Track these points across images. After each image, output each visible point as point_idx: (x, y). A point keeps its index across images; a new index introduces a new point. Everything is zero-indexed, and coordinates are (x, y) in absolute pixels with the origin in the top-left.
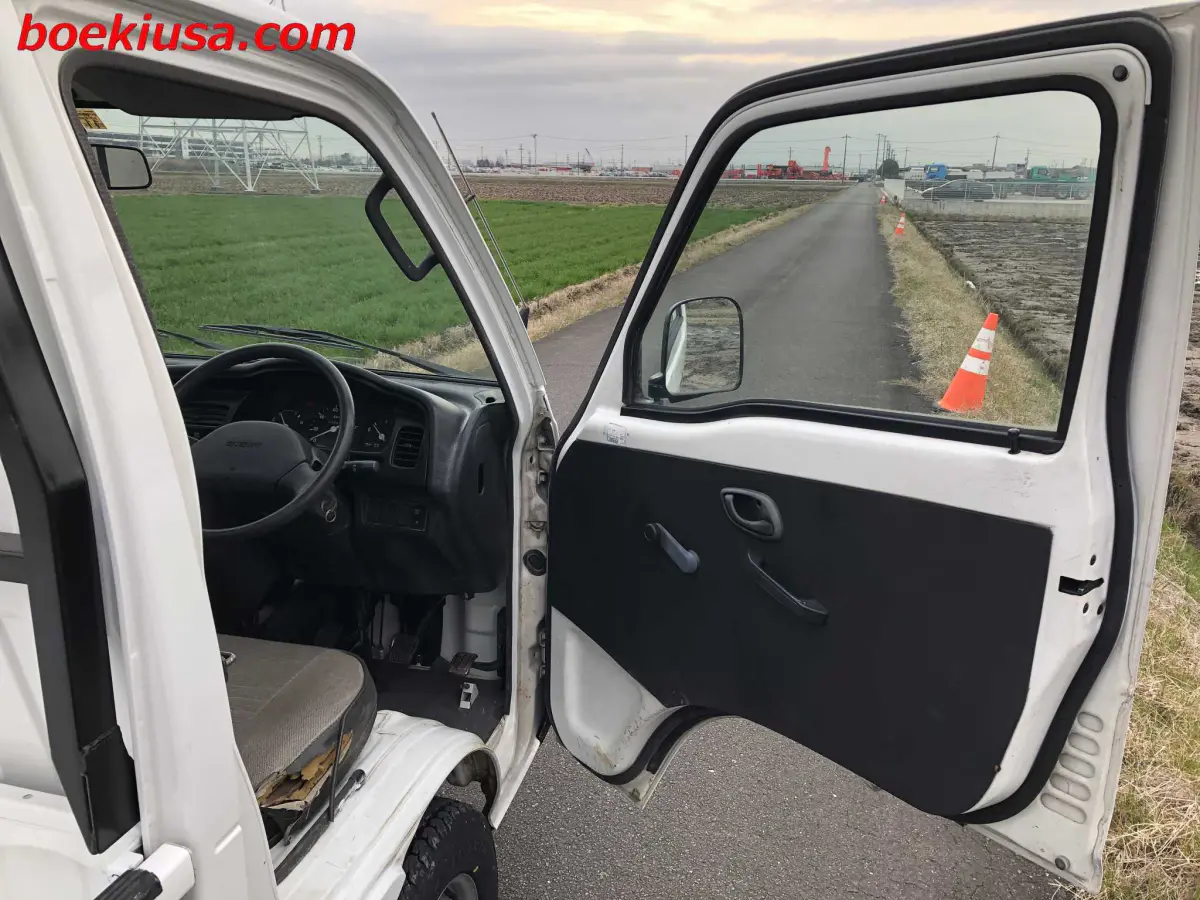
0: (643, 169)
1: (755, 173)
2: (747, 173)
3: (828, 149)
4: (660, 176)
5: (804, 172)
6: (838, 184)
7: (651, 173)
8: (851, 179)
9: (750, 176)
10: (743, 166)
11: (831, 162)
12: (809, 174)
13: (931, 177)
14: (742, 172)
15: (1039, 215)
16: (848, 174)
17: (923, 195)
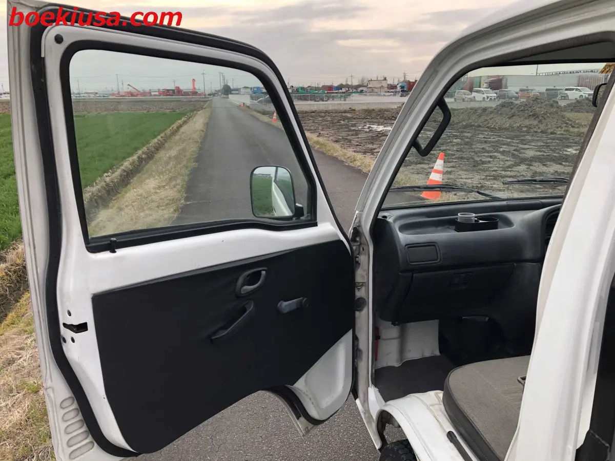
0: (91, 93)
1: (157, 93)
2: (153, 93)
3: (194, 80)
4: (104, 97)
5: (184, 92)
6: (203, 98)
7: (98, 95)
8: (208, 95)
9: (155, 95)
10: (150, 90)
11: (196, 87)
12: (187, 94)
13: (255, 93)
14: (150, 93)
15: (313, 110)
16: (207, 93)
17: (258, 102)
